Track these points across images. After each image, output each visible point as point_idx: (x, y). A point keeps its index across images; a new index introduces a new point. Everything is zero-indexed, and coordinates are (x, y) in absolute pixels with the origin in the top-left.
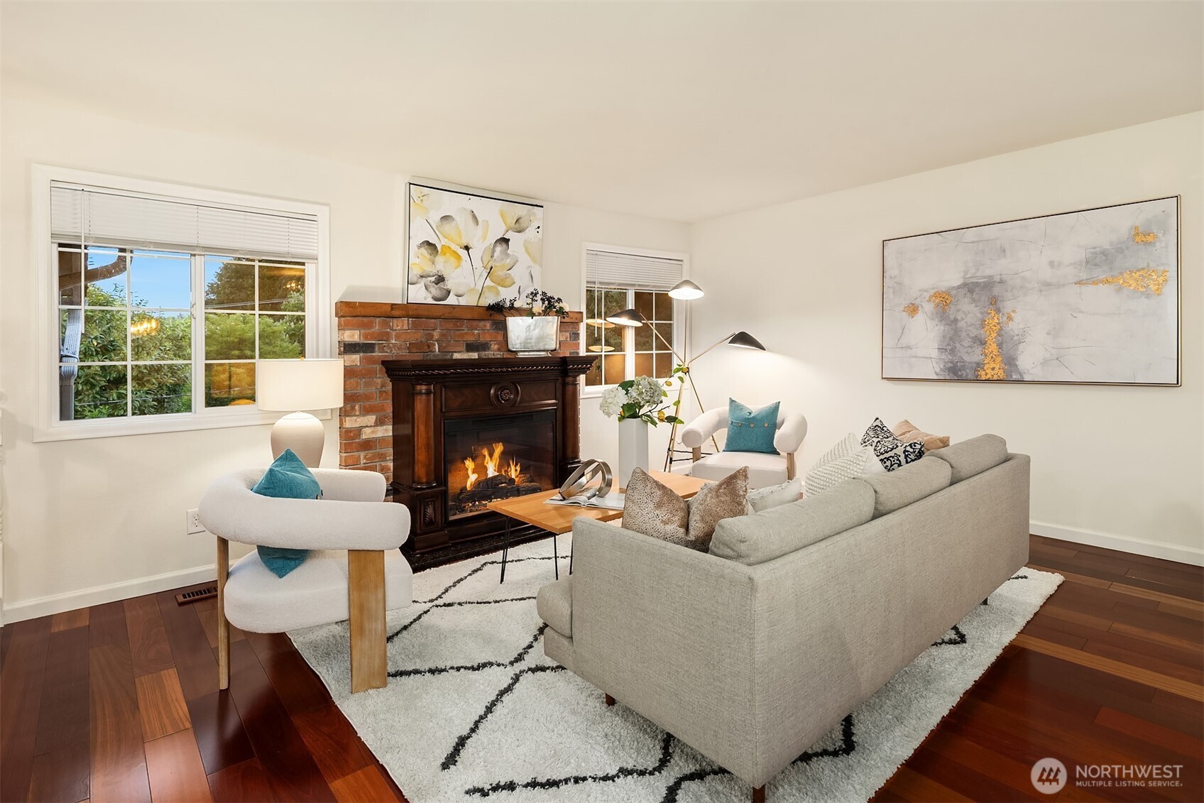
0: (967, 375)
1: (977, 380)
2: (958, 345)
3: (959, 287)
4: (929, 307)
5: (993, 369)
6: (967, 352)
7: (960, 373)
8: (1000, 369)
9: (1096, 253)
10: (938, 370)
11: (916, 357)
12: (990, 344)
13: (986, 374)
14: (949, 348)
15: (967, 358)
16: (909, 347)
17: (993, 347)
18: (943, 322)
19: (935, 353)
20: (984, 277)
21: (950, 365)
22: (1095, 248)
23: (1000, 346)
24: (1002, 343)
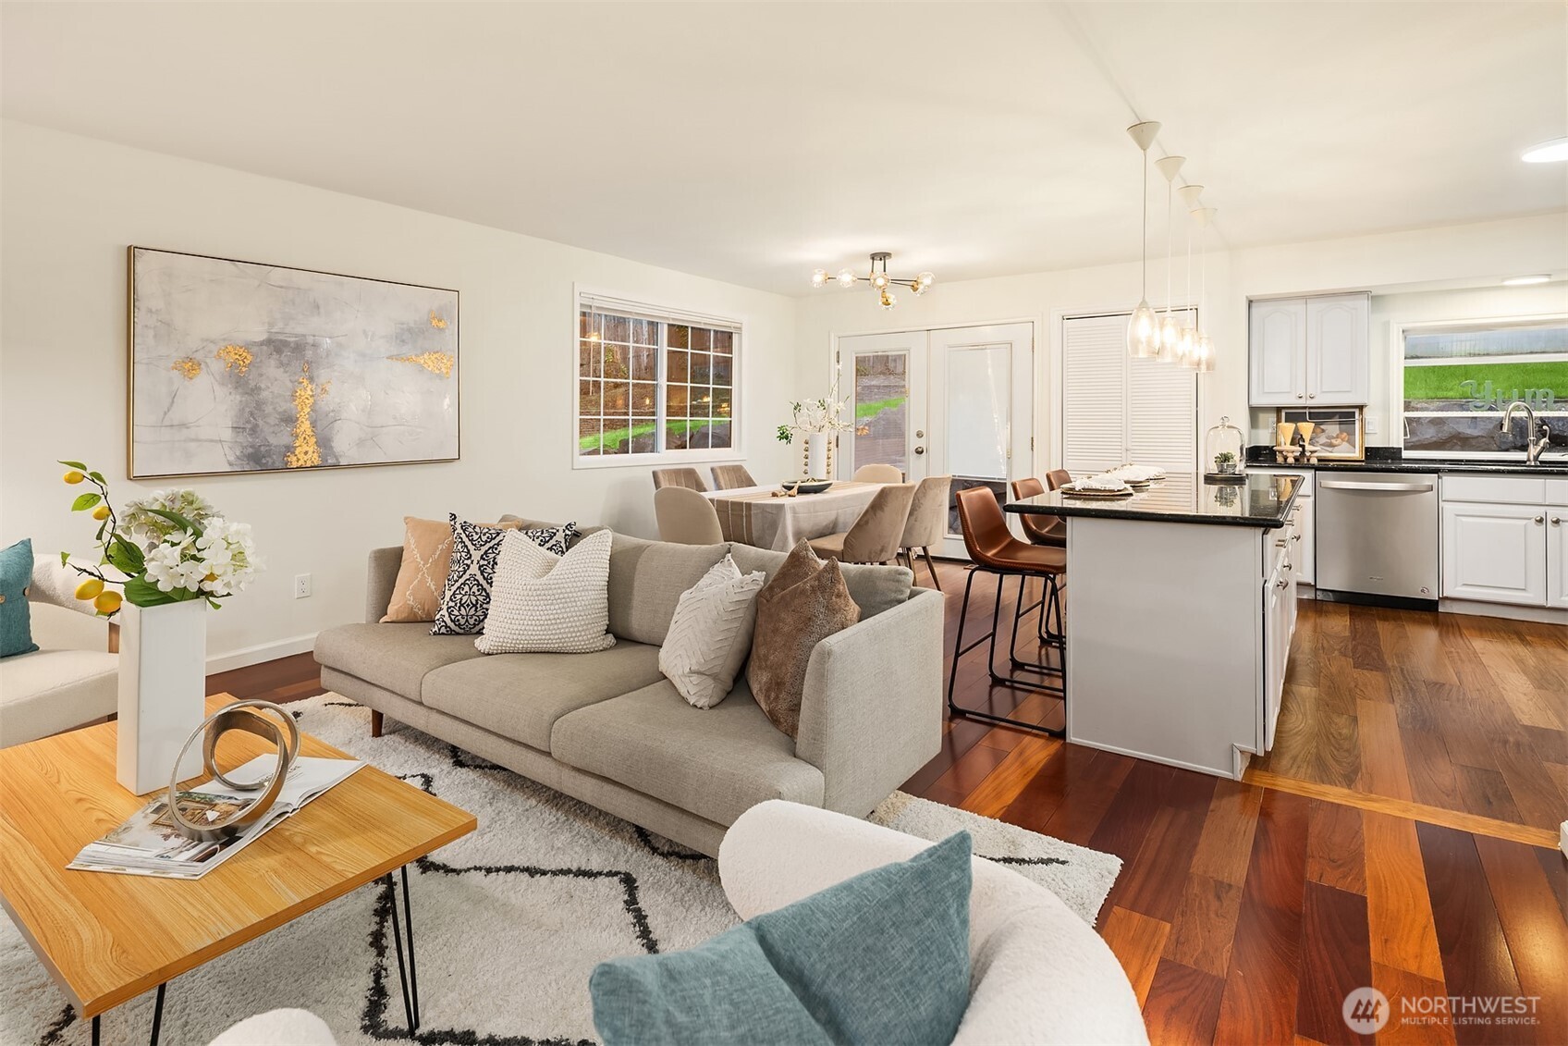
0: (274, 462)
1: (286, 469)
2: (260, 422)
3: (262, 343)
4: (217, 366)
5: (306, 453)
6: (273, 432)
7: (264, 461)
8: (314, 452)
9: (403, 329)
10: (232, 458)
11: (197, 440)
12: (302, 422)
13: (298, 460)
14: (249, 426)
15: (272, 440)
16: (183, 425)
17: (305, 426)
18: (240, 390)
19: (227, 434)
20: (296, 336)
21: (250, 450)
22: (403, 324)
23: (314, 424)
24: (315, 421)
